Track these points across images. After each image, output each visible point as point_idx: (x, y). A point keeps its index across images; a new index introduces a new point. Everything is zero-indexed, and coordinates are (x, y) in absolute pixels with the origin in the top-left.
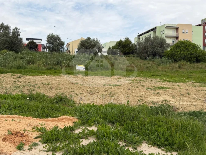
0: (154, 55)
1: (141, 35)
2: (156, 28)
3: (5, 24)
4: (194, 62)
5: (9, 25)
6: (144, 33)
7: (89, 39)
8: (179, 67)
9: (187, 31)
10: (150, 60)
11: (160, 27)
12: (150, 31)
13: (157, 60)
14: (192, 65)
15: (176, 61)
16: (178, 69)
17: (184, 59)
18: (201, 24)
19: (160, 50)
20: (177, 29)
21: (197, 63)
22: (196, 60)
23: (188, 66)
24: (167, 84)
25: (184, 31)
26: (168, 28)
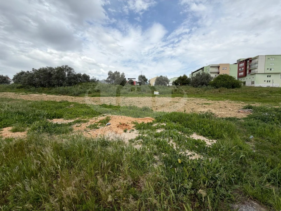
0: (202, 84)
1: (193, 73)
2: (204, 68)
3: (118, 72)
4: (230, 88)
5: (120, 72)
6: (196, 71)
7: (161, 76)
8: (219, 91)
9: (226, 68)
10: (200, 87)
11: (206, 67)
12: (199, 70)
13: (204, 87)
14: (229, 90)
15: (217, 87)
16: (219, 93)
17: (223, 86)
18: (236, 63)
19: (206, 81)
20: (218, 67)
21: (232, 88)
22: (232, 87)
23: (225, 91)
24: (210, 102)
25: (223, 68)
26: (212, 67)
